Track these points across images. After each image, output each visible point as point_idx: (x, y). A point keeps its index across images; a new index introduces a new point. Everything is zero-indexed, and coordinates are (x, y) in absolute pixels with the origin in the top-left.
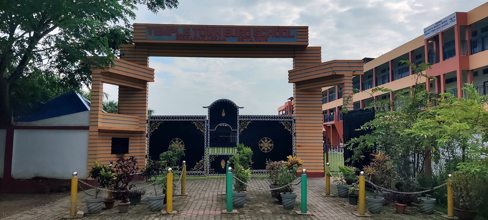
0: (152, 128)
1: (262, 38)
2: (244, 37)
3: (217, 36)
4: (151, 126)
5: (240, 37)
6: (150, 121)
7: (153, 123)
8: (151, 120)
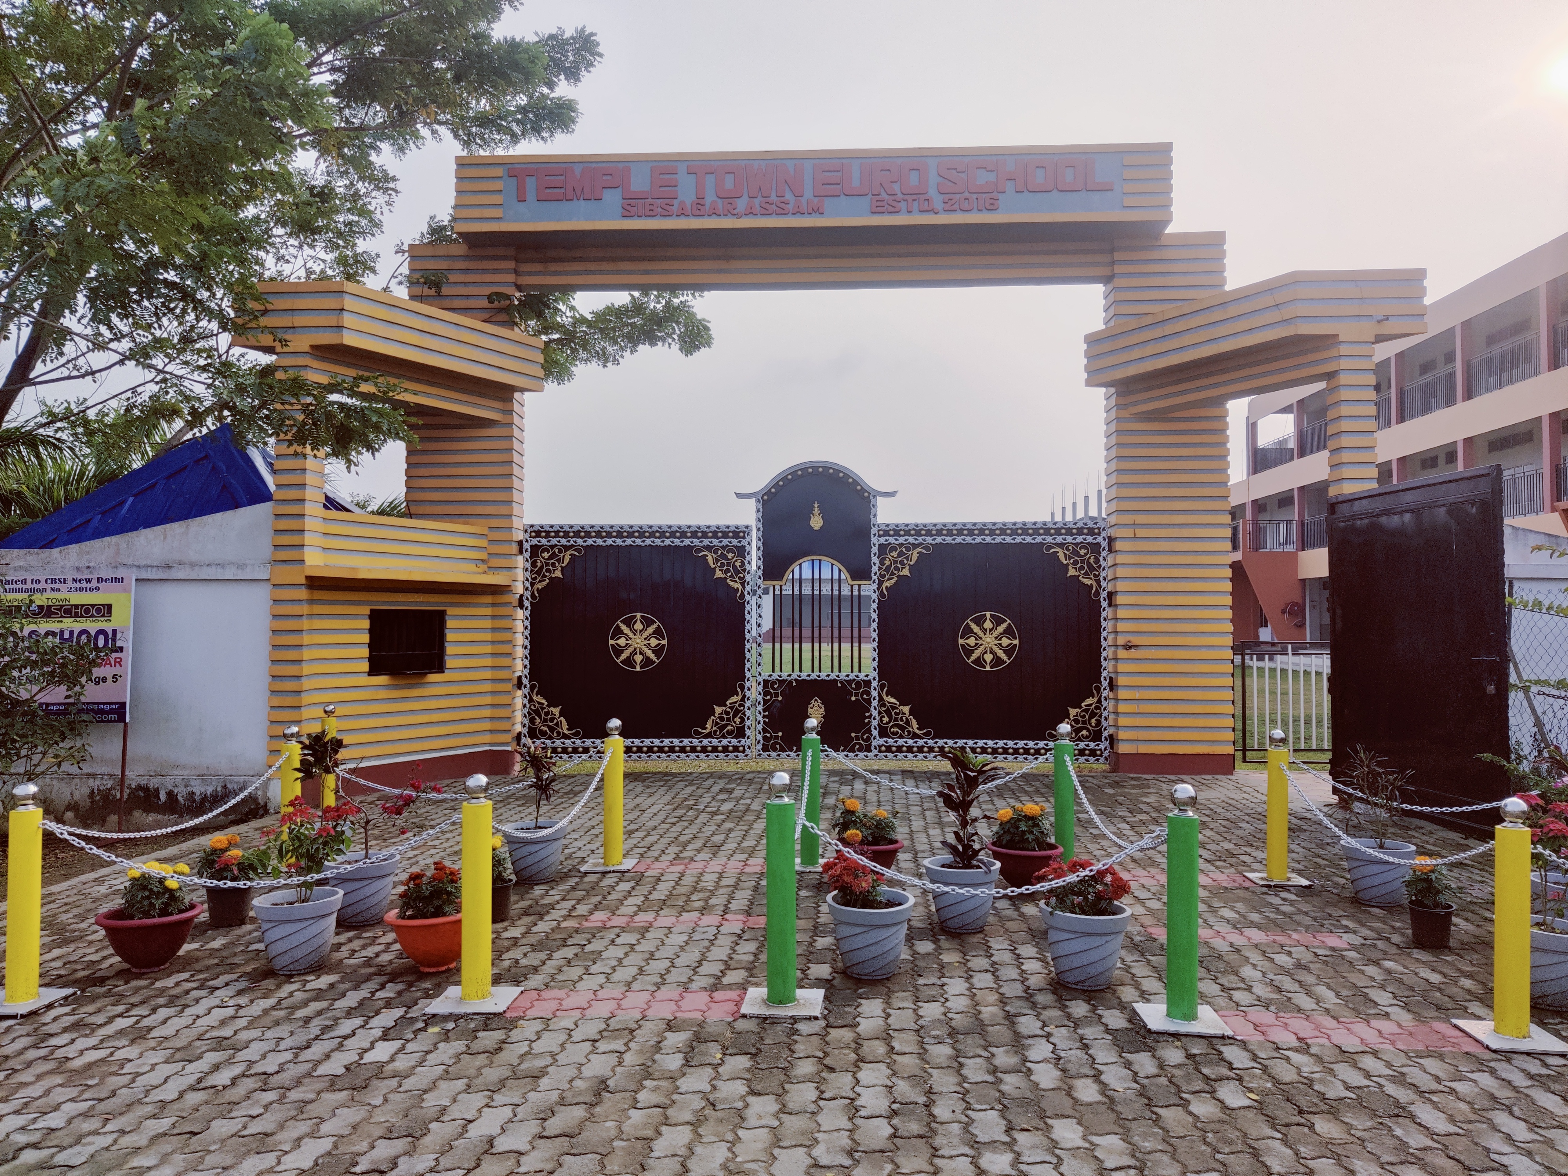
0: (539, 572)
1: (974, 196)
2: (900, 196)
3: (789, 196)
4: (534, 564)
5: (884, 195)
6: (531, 546)
7: (543, 552)
8: (535, 541)
